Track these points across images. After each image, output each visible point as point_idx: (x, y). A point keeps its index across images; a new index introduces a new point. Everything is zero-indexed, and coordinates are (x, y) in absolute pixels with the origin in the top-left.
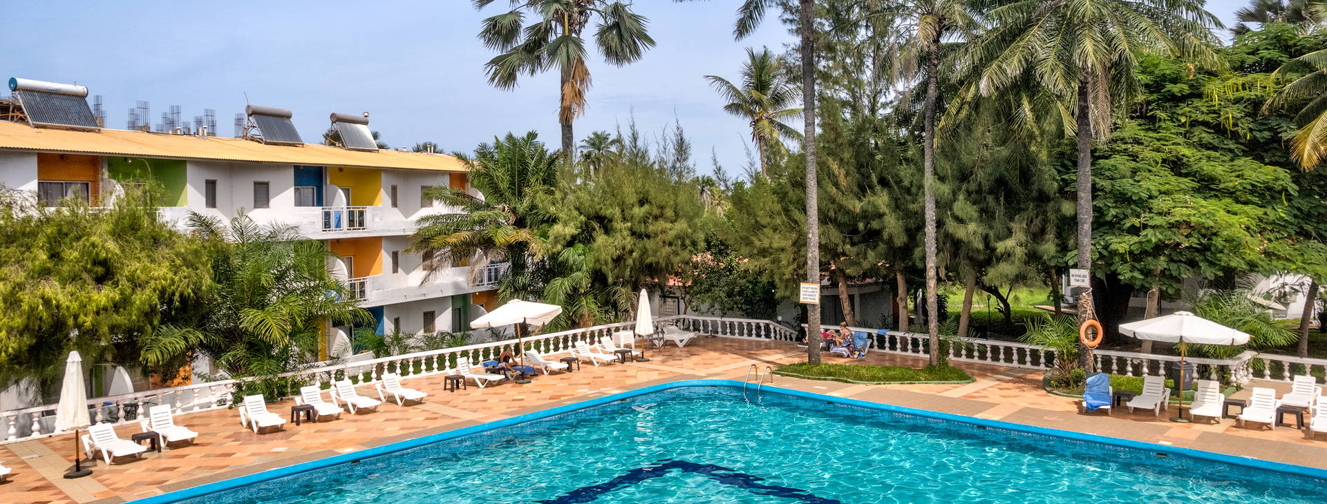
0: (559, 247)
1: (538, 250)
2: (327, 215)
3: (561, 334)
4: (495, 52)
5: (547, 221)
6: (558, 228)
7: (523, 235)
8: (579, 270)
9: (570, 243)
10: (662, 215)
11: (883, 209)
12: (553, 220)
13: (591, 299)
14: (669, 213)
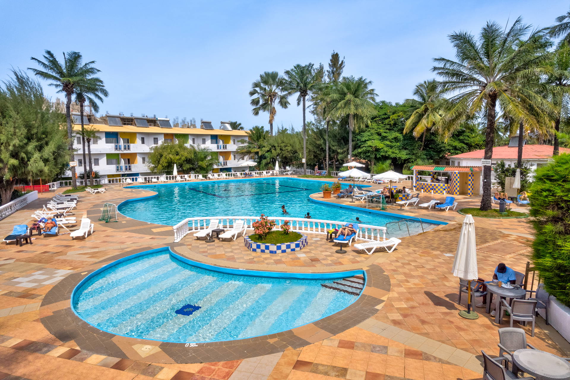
1: (260, 153)
2: (218, 146)
4: (254, 107)
7: (258, 150)
8: (268, 158)
9: (267, 152)
10: (287, 146)
12: (264, 147)
13: (271, 164)
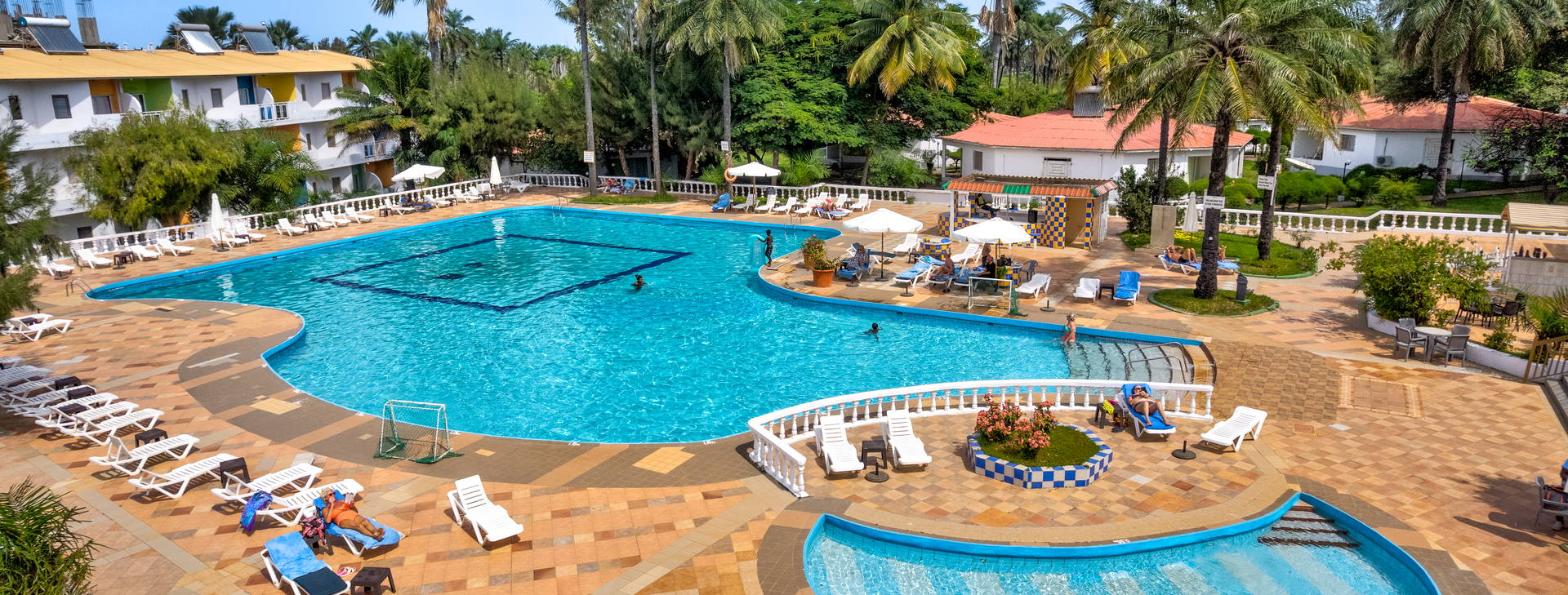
0: (437, 130)
1: (422, 131)
2: (261, 110)
3: (443, 187)
5: (426, 113)
6: (435, 118)
7: (410, 122)
8: (451, 145)
9: (444, 128)
10: (505, 108)
11: (633, 107)
12: (431, 113)
13: (460, 164)
14: (510, 106)
